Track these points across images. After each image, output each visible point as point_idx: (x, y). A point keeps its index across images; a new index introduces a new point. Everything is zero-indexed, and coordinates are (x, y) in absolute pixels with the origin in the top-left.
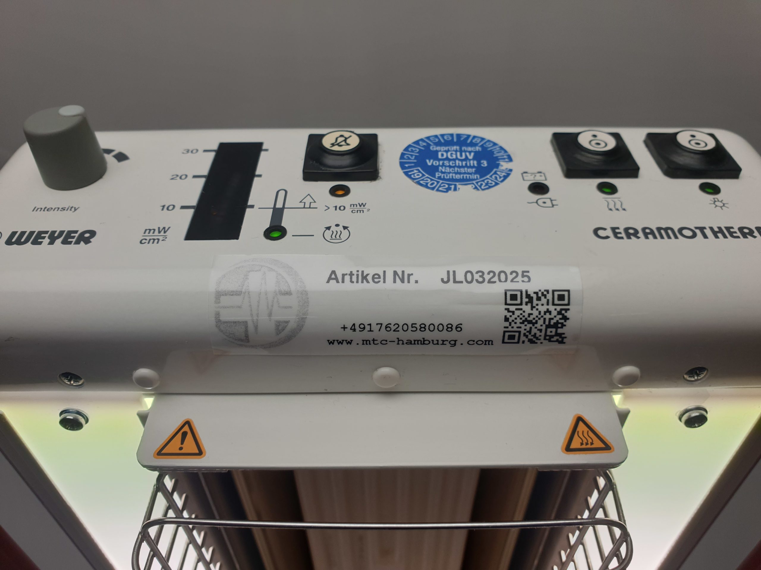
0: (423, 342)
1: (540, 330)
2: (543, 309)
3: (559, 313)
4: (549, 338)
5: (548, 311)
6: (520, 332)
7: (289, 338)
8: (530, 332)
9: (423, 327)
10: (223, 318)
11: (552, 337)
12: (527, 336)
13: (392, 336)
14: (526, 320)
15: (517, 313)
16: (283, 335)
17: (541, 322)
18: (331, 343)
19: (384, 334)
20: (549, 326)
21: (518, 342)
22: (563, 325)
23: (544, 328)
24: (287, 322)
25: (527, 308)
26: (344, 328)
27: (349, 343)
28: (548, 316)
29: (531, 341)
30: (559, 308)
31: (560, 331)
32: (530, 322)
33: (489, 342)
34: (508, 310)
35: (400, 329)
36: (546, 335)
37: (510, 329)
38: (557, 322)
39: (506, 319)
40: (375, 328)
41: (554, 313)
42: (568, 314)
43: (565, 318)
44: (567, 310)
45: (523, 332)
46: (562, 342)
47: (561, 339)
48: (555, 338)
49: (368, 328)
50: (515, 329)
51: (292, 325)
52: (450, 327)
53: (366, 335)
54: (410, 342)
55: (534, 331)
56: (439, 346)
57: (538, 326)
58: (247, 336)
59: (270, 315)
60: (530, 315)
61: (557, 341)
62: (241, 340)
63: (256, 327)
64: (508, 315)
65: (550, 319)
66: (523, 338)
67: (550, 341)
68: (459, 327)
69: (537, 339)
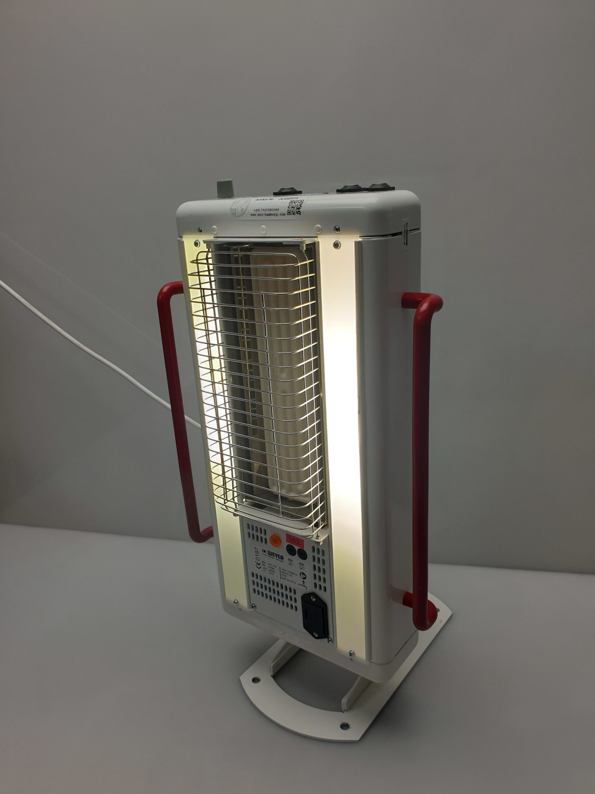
0: (270, 215)
1: (295, 210)
2: (297, 204)
3: (300, 205)
4: (297, 213)
5: (298, 205)
6: (291, 211)
7: (243, 213)
8: (293, 211)
9: (271, 210)
11: (298, 212)
12: (292, 212)
13: (263, 213)
14: (293, 207)
15: (291, 205)
16: (243, 212)
17: (296, 208)
18: (251, 215)
20: (297, 209)
21: (290, 214)
22: (300, 208)
23: (296, 209)
24: (244, 209)
25: (293, 204)
26: (254, 210)
27: (255, 215)
28: (297, 206)
29: (294, 214)
30: (300, 204)
31: (300, 210)
32: (293, 208)
33: (284, 214)
34: (289, 205)
35: (266, 210)
36: (297, 212)
37: (289, 210)
38: (299, 208)
39: (288, 207)
40: (261, 210)
41: (299, 205)
42: (302, 205)
43: (301, 206)
44: (302, 204)
45: (292, 211)
46: (300, 214)
47: (299, 213)
48: (298, 213)
49: (259, 210)
50: (290, 210)
52: (276, 210)
53: (259, 212)
54: (268, 215)
55: (294, 210)
56: (274, 216)
57: (295, 209)
58: (235, 213)
59: (241, 207)
60: (294, 206)
61: (299, 214)
62: (234, 214)
63: (237, 210)
64: (289, 206)
65: (298, 207)
66: (292, 213)
67: (298, 214)
69: (295, 213)
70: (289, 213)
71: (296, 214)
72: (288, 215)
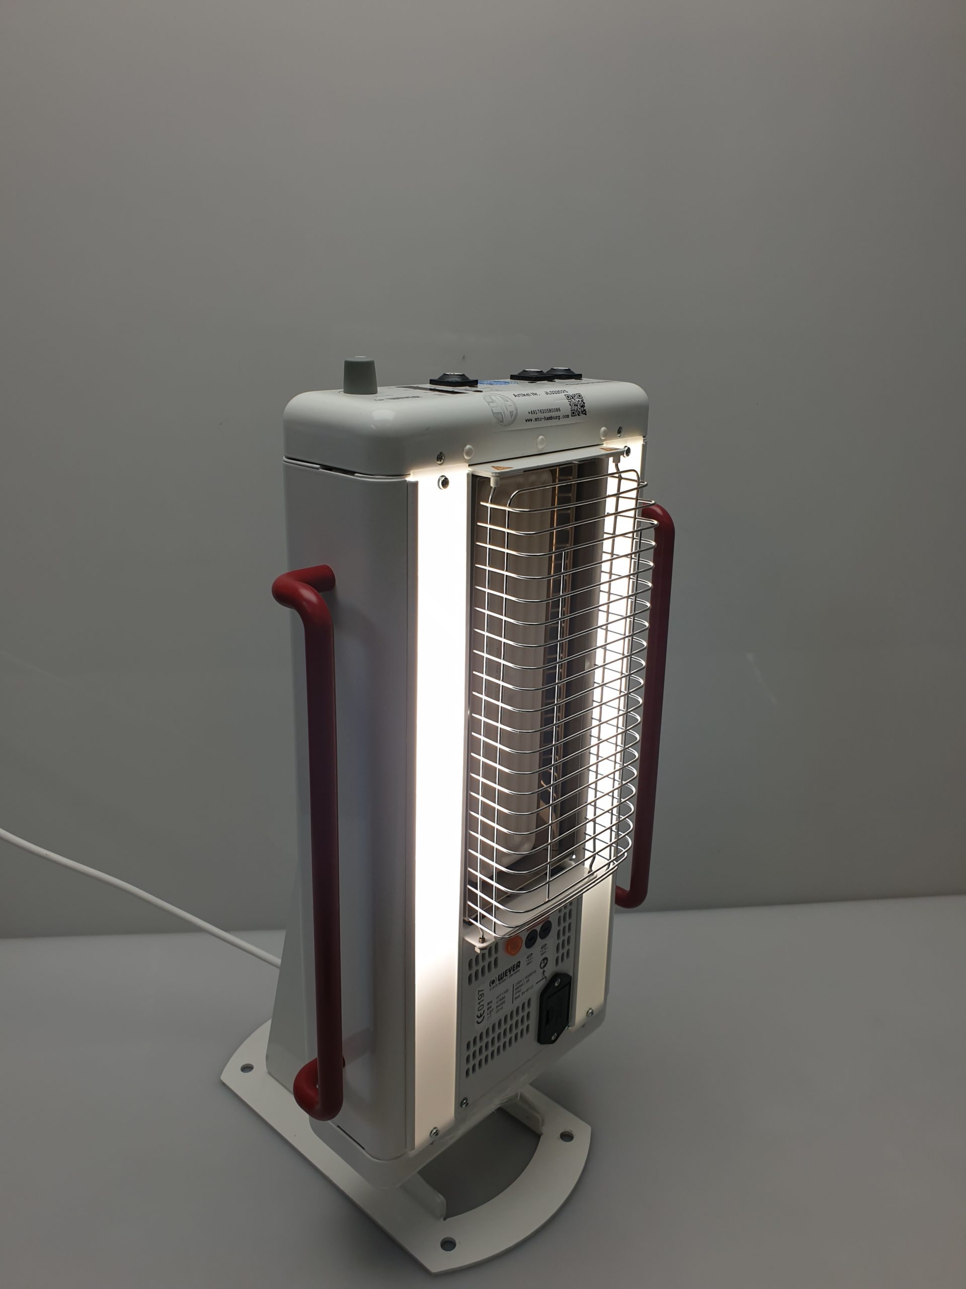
0: (550, 418)
2: (577, 400)
7: (515, 419)
9: (550, 411)
10: (494, 412)
11: (583, 411)
13: (542, 415)
15: (572, 402)
17: (579, 405)
18: (527, 421)
19: (540, 415)
21: (575, 415)
22: (584, 406)
23: (580, 407)
26: (529, 413)
27: (531, 420)
29: (579, 415)
30: (580, 399)
31: (585, 409)
32: (576, 405)
33: (568, 416)
35: (544, 412)
36: (581, 411)
37: (572, 408)
38: (582, 405)
39: (570, 405)
40: (538, 412)
41: (580, 402)
43: (584, 403)
44: (583, 400)
45: (576, 410)
46: (586, 414)
47: (584, 412)
49: (535, 412)
50: (574, 409)
51: (514, 413)
53: (535, 416)
54: (548, 419)
55: (578, 409)
56: (555, 420)
57: (578, 407)
60: (575, 402)
64: (570, 402)
66: (576, 413)
67: (583, 414)
68: (558, 410)
70: (573, 413)
71: (581, 414)
72: (572, 416)
